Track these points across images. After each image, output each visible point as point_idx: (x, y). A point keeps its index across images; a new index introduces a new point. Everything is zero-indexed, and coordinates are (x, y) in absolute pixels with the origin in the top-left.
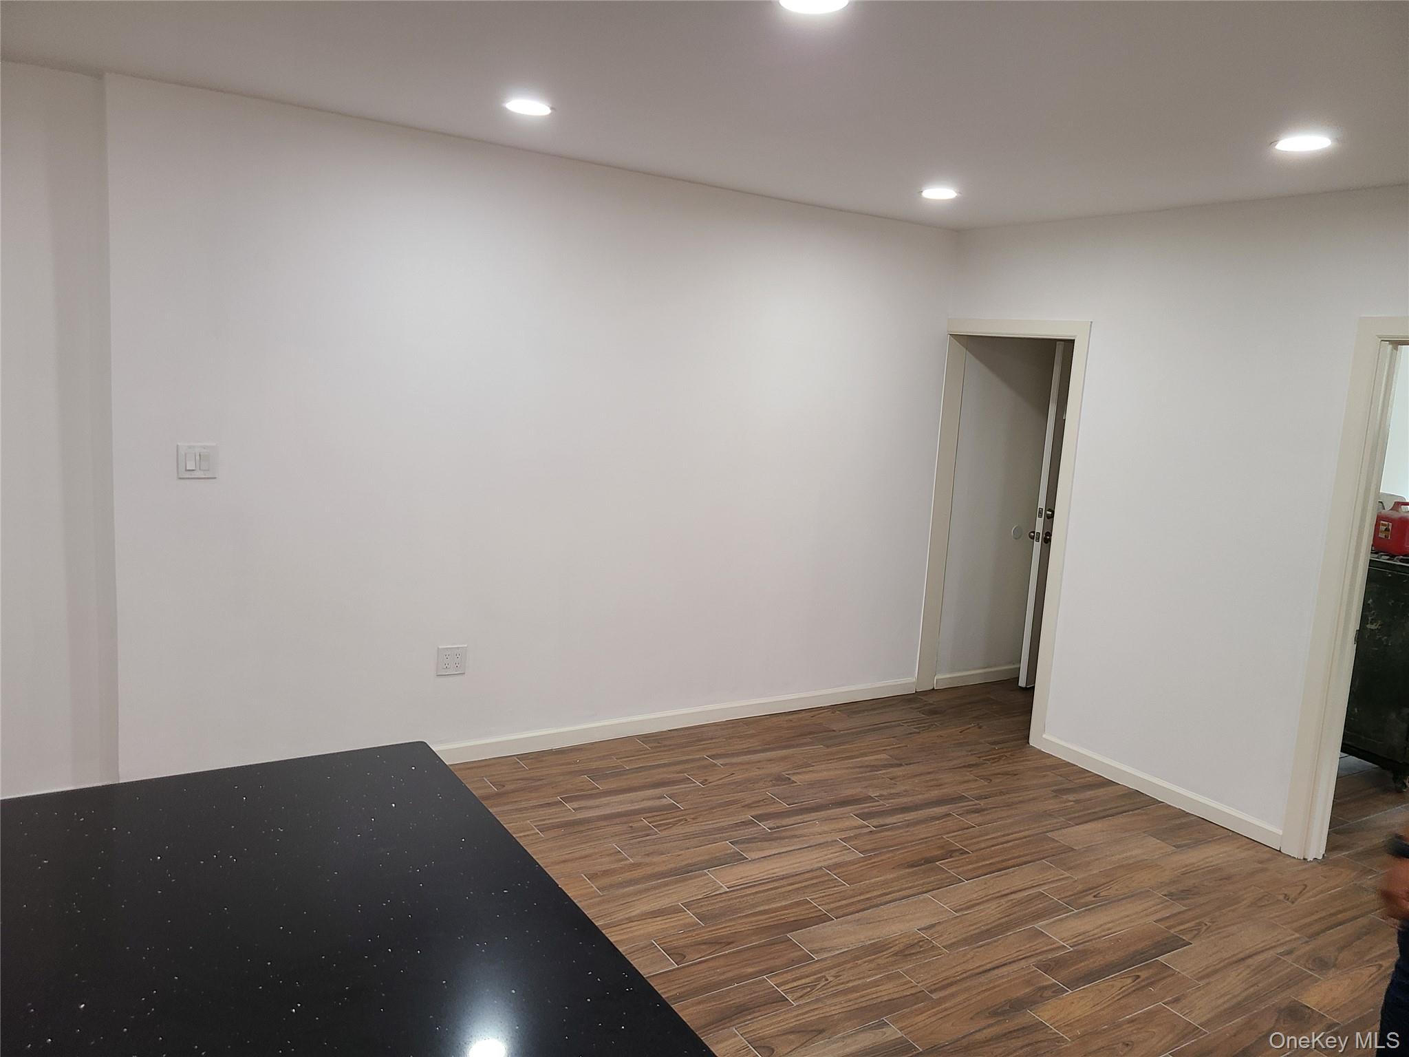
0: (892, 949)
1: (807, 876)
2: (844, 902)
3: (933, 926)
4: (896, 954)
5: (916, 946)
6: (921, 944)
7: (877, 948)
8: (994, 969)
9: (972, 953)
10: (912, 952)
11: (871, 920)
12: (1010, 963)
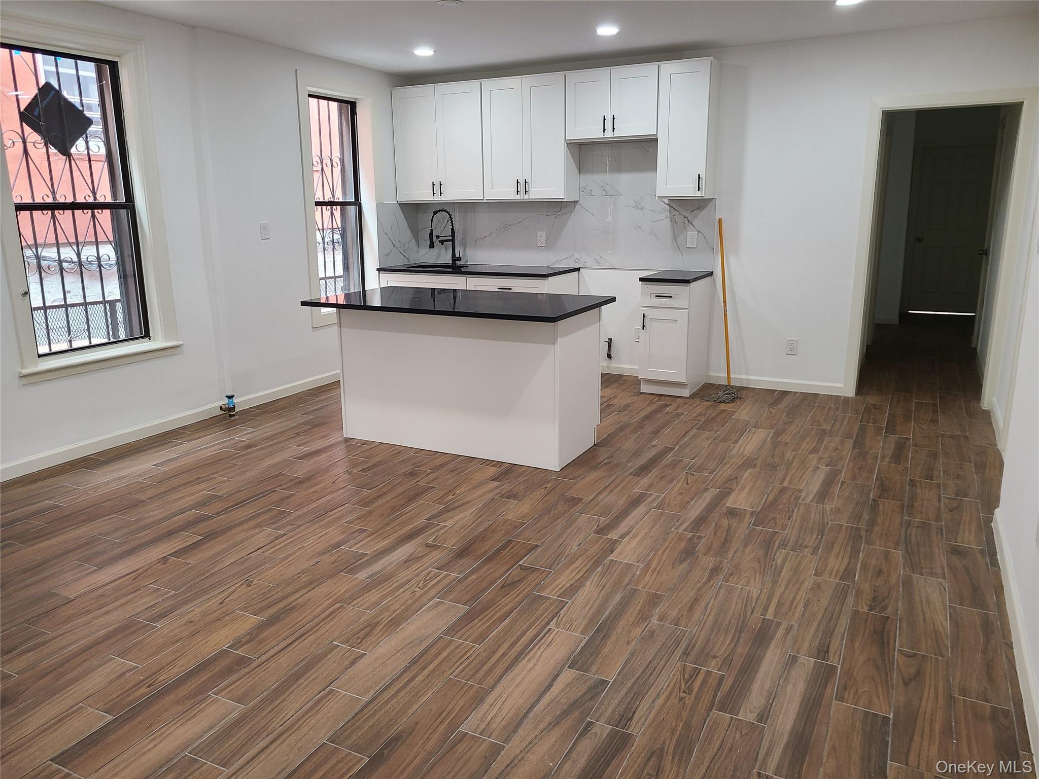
0: (381, 627)
1: (498, 671)
2: (444, 654)
3: (353, 662)
4: (377, 623)
5: (362, 637)
6: (360, 640)
7: (395, 623)
8: (292, 643)
9: (312, 649)
10: (363, 631)
11: (410, 646)
12: (276, 654)
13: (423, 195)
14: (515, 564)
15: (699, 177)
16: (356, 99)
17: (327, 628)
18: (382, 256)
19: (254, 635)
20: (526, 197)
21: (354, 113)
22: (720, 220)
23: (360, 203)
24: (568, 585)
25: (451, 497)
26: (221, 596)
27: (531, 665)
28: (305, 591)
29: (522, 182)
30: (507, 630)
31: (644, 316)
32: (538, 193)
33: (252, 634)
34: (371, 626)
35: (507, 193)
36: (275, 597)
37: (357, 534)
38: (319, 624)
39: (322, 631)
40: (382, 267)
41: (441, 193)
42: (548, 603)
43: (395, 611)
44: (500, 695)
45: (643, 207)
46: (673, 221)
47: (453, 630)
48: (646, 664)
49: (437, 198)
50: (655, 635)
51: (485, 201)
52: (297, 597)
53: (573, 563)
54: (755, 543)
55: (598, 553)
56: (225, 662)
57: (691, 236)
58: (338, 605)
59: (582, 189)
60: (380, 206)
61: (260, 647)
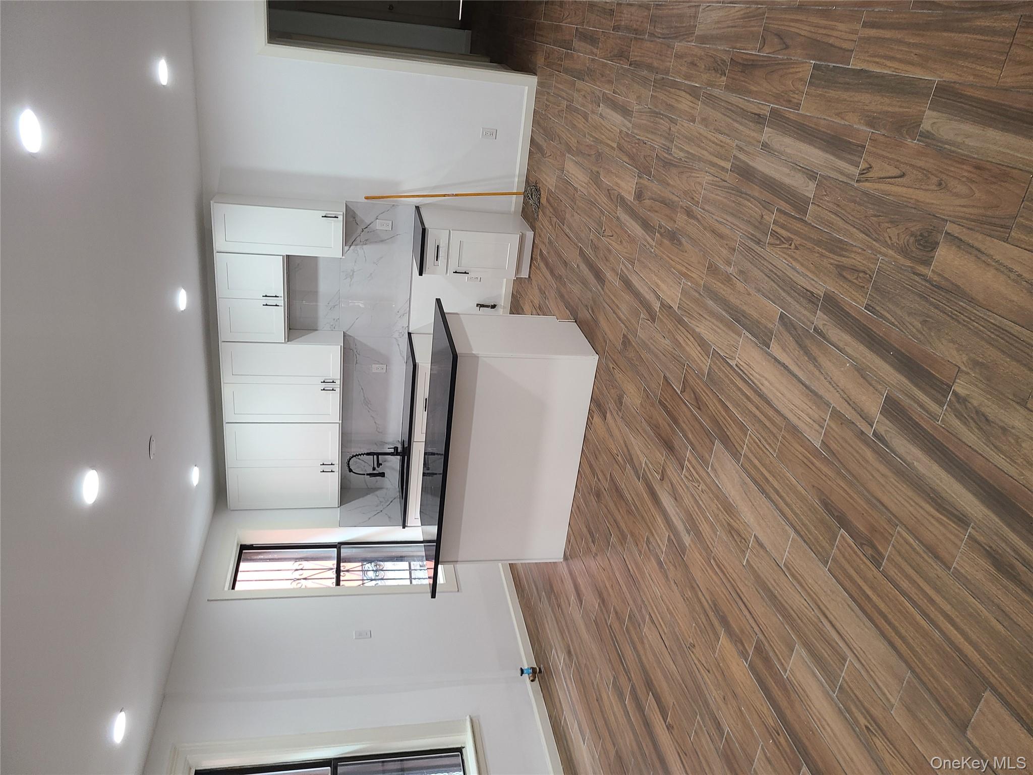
0: (732, 521)
1: (771, 413)
2: (756, 462)
3: (761, 545)
4: (729, 524)
5: (740, 538)
6: (743, 541)
7: (729, 508)
8: (744, 603)
9: (749, 584)
10: (735, 537)
11: (748, 494)
12: (753, 617)
13: (333, 482)
14: (680, 397)
15: (325, 217)
16: (238, 545)
17: (731, 571)
18: (390, 523)
19: (737, 639)
20: (338, 382)
21: (251, 547)
22: (367, 198)
23: (339, 543)
24: (699, 348)
25: (619, 458)
26: (702, 670)
27: (766, 383)
28: (700, 593)
29: (323, 386)
30: (737, 405)
31: (456, 272)
32: (334, 370)
33: (736, 641)
34: (731, 530)
35: (333, 400)
36: (704, 620)
37: (650, 546)
38: (728, 578)
39: (734, 575)
40: (401, 523)
41: (332, 464)
42: (714, 367)
43: (718, 508)
44: (791, 411)
45: (352, 270)
46: (366, 242)
47: (736, 455)
48: (766, 278)
49: (336, 468)
50: (742, 269)
51: (341, 422)
52: (705, 601)
53: (680, 343)
54: (666, 176)
55: (672, 320)
56: (760, 665)
57: (380, 226)
58: (712, 561)
59: (333, 328)
60: (341, 524)
61: (747, 633)
